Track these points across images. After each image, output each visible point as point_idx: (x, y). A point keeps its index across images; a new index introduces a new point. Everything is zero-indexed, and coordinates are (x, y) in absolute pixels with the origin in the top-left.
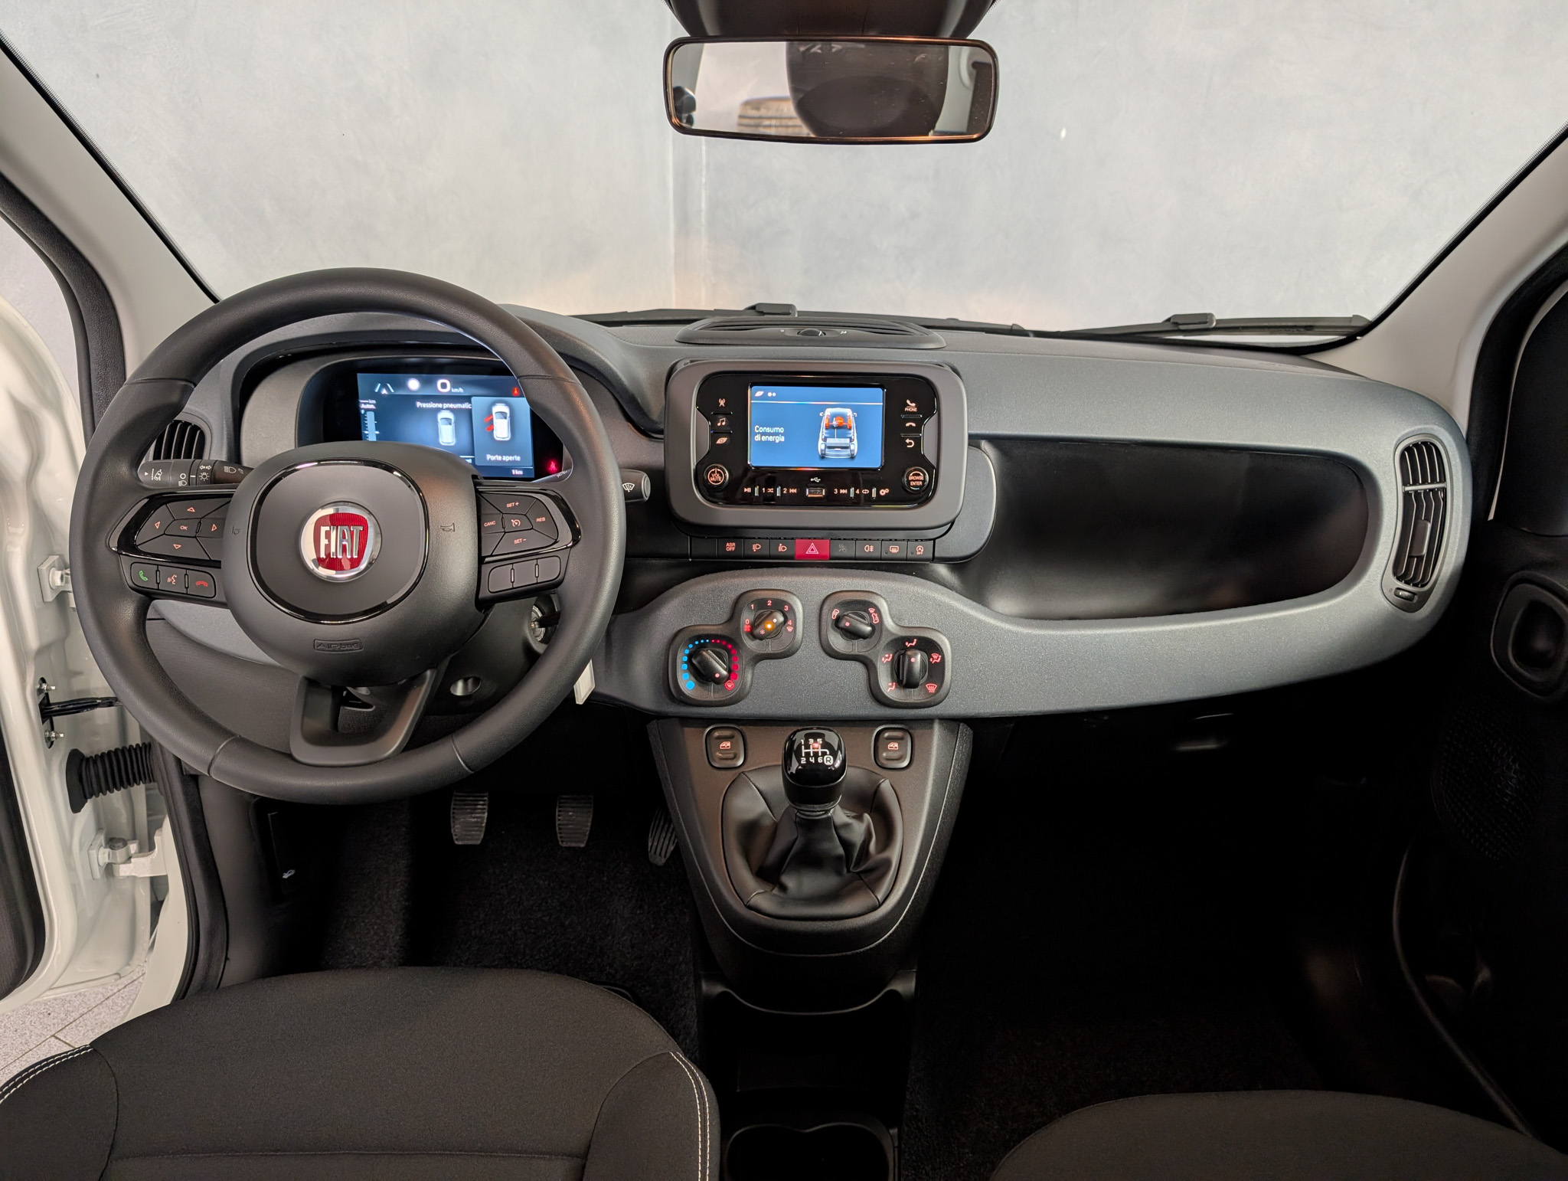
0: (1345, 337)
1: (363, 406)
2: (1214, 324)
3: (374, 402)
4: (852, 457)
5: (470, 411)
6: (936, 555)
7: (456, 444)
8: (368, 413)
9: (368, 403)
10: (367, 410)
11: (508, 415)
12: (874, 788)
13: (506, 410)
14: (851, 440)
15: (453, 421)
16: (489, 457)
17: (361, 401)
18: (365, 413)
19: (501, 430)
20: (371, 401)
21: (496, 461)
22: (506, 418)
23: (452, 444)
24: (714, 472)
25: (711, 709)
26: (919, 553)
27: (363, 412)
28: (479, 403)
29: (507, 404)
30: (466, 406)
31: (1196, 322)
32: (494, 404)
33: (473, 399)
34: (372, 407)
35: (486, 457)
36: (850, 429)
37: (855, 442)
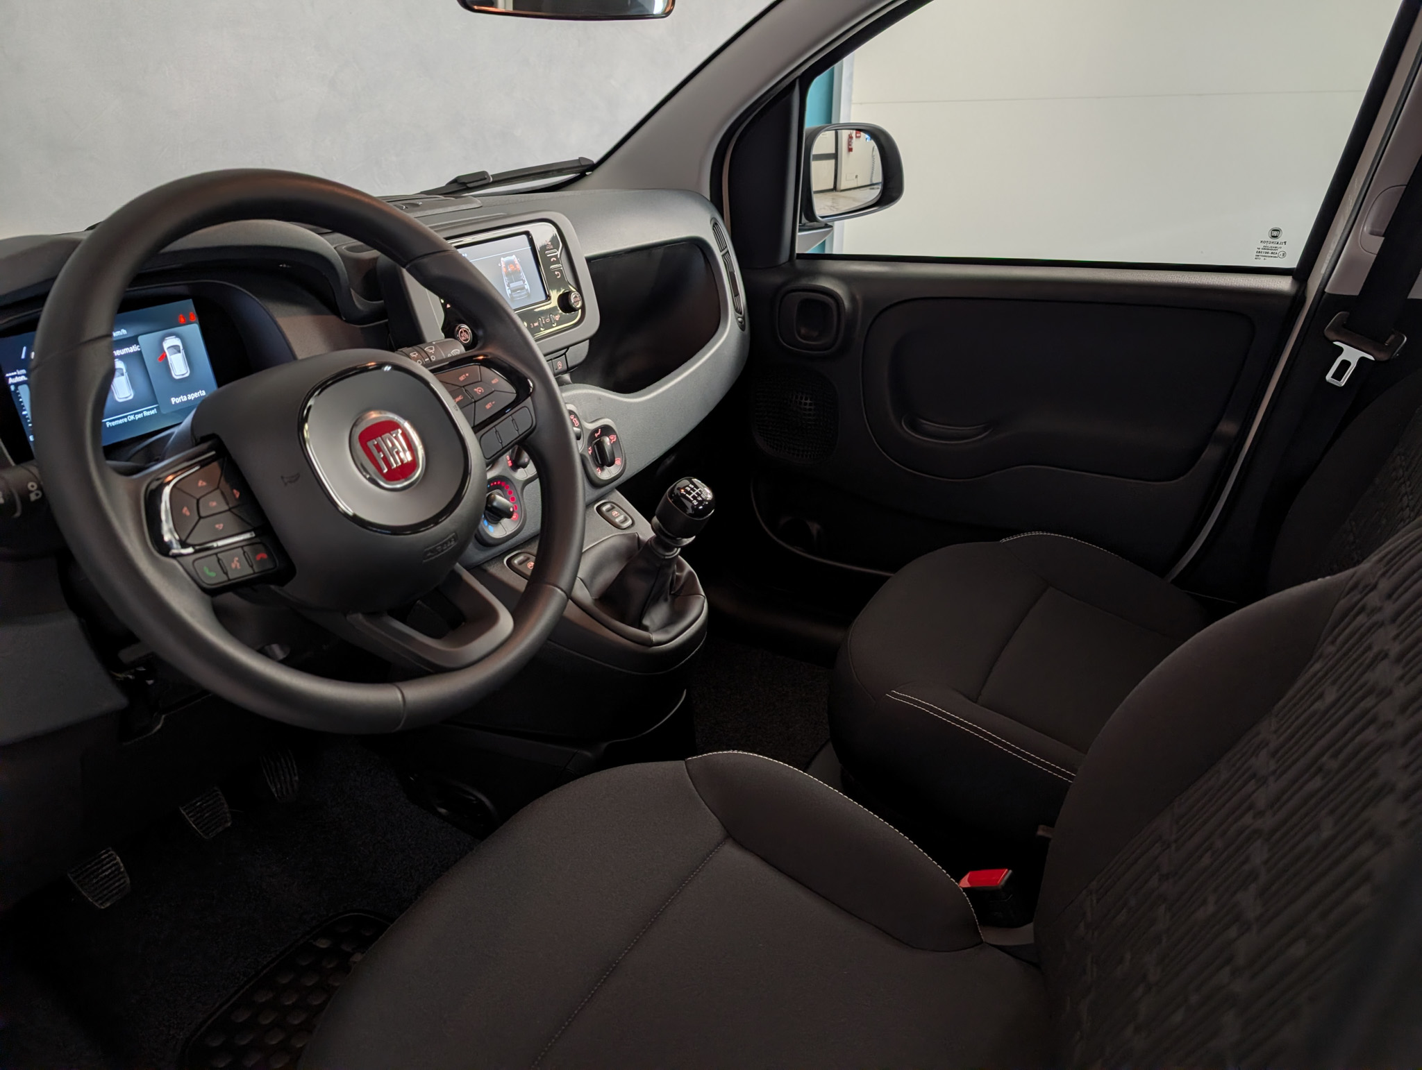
0: (578, 174)
1: (11, 381)
2: (491, 179)
3: (24, 371)
4: (529, 295)
5: (139, 353)
6: (569, 365)
7: (134, 396)
8: (20, 387)
9: (18, 376)
10: (17, 385)
11: (181, 348)
12: (636, 541)
13: (177, 342)
14: (524, 282)
15: (125, 371)
16: (173, 400)
17: (7, 375)
18: (16, 389)
19: (179, 367)
20: (19, 372)
21: (182, 403)
22: (179, 352)
23: (131, 398)
24: (461, 332)
25: (506, 544)
26: (560, 368)
27: (12, 388)
28: (147, 342)
29: (177, 335)
30: (134, 349)
31: (478, 179)
32: (163, 339)
33: (140, 338)
34: (23, 378)
35: (171, 402)
36: (520, 273)
37: (526, 282)
